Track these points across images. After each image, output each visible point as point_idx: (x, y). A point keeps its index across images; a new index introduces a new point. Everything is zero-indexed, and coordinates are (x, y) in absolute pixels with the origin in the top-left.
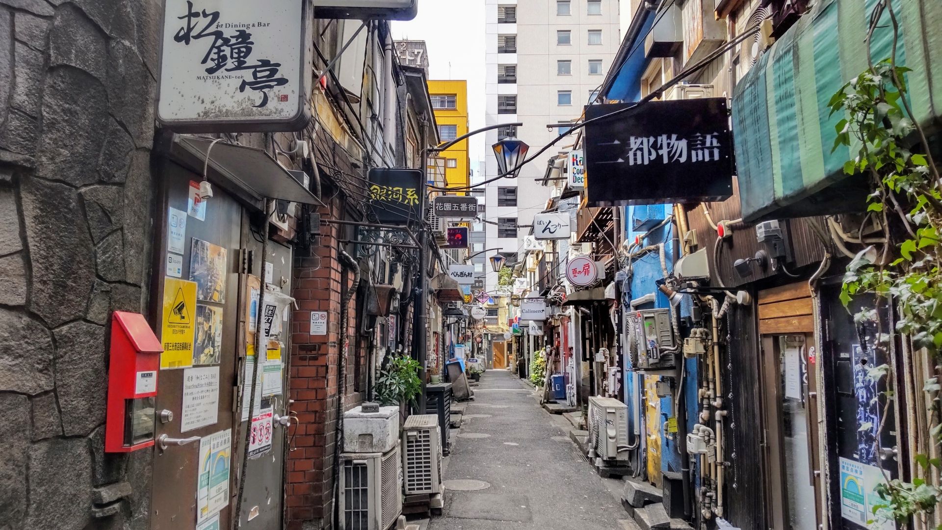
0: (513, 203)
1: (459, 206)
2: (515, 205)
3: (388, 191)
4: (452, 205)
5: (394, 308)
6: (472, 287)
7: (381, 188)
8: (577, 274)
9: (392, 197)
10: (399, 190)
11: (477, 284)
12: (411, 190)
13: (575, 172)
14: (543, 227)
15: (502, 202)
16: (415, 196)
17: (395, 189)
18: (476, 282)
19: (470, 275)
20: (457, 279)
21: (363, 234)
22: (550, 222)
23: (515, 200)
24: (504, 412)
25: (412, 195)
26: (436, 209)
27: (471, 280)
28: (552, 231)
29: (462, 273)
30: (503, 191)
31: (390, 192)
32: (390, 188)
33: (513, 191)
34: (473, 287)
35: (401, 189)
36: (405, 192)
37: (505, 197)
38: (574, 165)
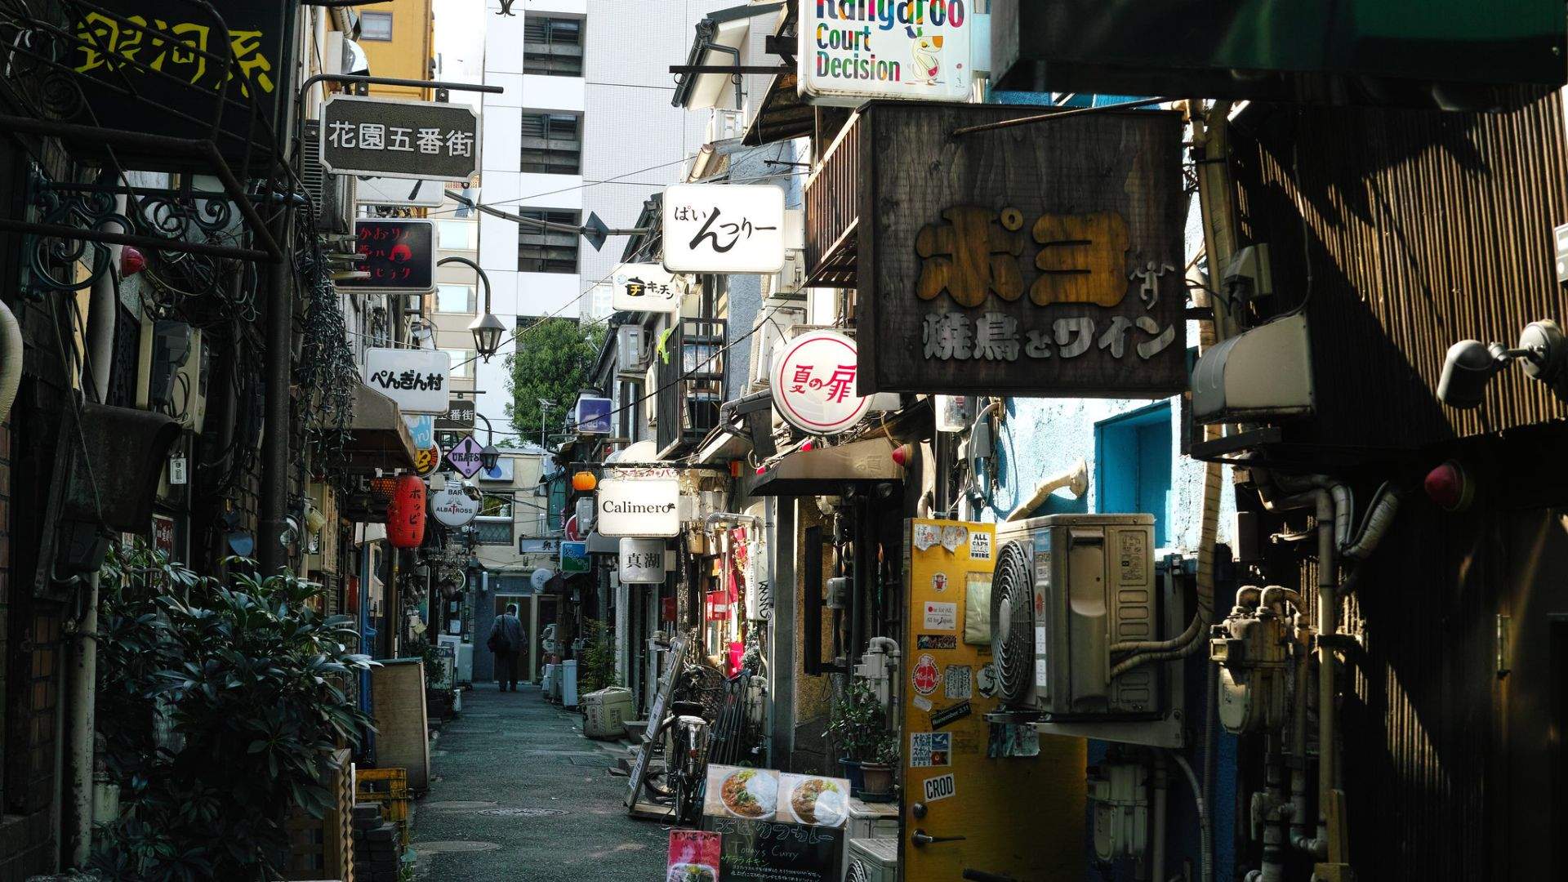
0: (570, 163)
1: (414, 138)
2: (575, 170)
3: (148, 35)
4: (388, 133)
5: (174, 489)
6: (438, 424)
7: (123, 25)
8: (805, 386)
9: (168, 62)
10: (195, 36)
11: (456, 415)
12: (245, 35)
13: (825, 40)
14: (694, 228)
15: (533, 161)
16: (261, 61)
17: (179, 29)
18: (453, 405)
19: (435, 382)
20: (391, 393)
21: (49, 203)
22: (716, 213)
23: (576, 155)
24: (541, 834)
25: (250, 57)
26: (329, 143)
27: (438, 400)
28: (722, 243)
29: (407, 377)
30: (537, 123)
31: (157, 42)
32: (162, 25)
33: (570, 126)
34: (443, 421)
35: (204, 31)
36: (219, 42)
37: (542, 144)
38: (820, 14)
